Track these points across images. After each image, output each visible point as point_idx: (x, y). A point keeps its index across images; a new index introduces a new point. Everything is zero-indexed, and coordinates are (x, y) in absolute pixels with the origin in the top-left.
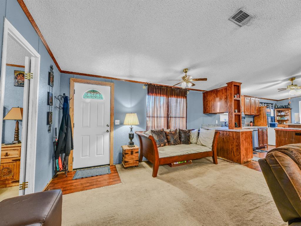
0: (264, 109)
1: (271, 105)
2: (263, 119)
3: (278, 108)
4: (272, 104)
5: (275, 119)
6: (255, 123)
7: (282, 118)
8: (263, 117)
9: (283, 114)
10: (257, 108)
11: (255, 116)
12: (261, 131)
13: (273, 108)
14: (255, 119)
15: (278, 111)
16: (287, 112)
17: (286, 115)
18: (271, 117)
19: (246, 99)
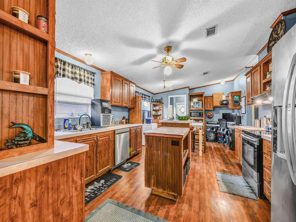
0: (139, 99)
1: (148, 97)
2: (138, 114)
3: (154, 102)
4: (149, 97)
5: (151, 114)
6: (131, 120)
7: (156, 113)
8: (138, 110)
9: (157, 108)
10: (132, 98)
11: (130, 108)
12: (135, 131)
13: (150, 101)
14: (130, 114)
15: (153, 105)
16: (160, 106)
17: (159, 109)
18: (148, 111)
19: (116, 79)
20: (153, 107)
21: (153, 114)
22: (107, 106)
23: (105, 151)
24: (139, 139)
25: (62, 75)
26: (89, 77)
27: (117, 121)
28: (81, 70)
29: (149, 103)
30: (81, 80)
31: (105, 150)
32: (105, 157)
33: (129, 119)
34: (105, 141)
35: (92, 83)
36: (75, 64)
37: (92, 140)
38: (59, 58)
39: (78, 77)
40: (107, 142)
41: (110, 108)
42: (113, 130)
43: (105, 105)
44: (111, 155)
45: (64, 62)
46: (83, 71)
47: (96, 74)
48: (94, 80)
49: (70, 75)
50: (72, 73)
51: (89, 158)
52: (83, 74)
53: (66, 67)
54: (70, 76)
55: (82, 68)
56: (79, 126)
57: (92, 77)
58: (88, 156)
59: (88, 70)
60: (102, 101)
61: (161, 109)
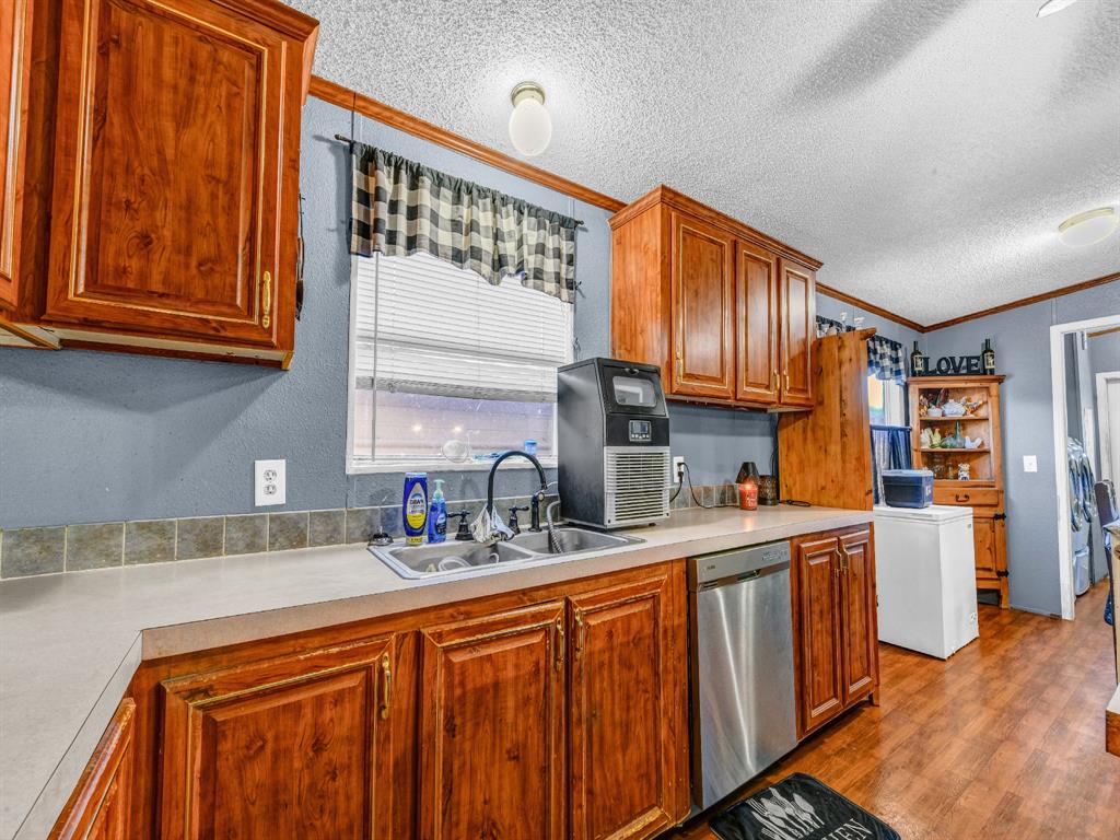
0: (846, 354)
1: (887, 350)
3: (927, 373)
4: (895, 346)
5: (913, 444)
6: (790, 482)
7: (949, 441)
8: (842, 425)
9: (954, 409)
10: (796, 350)
11: (781, 414)
12: (825, 559)
13: (898, 373)
14: (782, 448)
15: (924, 392)
16: (977, 399)
17: (972, 416)
18: (889, 429)
19: (694, 235)
20: (921, 406)
21: (926, 447)
22: (641, 401)
23: (628, 709)
24: (856, 616)
25: (402, 240)
26: (544, 245)
27: (707, 490)
28: (504, 209)
29: (893, 382)
30: (499, 263)
31: (628, 697)
32: (625, 748)
33: (775, 477)
34: (627, 631)
35: (563, 275)
36: (468, 178)
37: (532, 632)
38: (384, 153)
39: (486, 244)
40: (637, 641)
41: (664, 411)
42: (679, 560)
43: (632, 391)
44: (672, 729)
45: (411, 168)
46: (514, 214)
47: (585, 230)
48: (571, 261)
49: (445, 238)
50: (456, 225)
51: (510, 765)
52: (514, 227)
53: (426, 197)
54: (445, 243)
55: (505, 200)
56: (484, 520)
57: (564, 243)
58: (507, 745)
59: (538, 210)
60: (609, 370)
61: (982, 413)
